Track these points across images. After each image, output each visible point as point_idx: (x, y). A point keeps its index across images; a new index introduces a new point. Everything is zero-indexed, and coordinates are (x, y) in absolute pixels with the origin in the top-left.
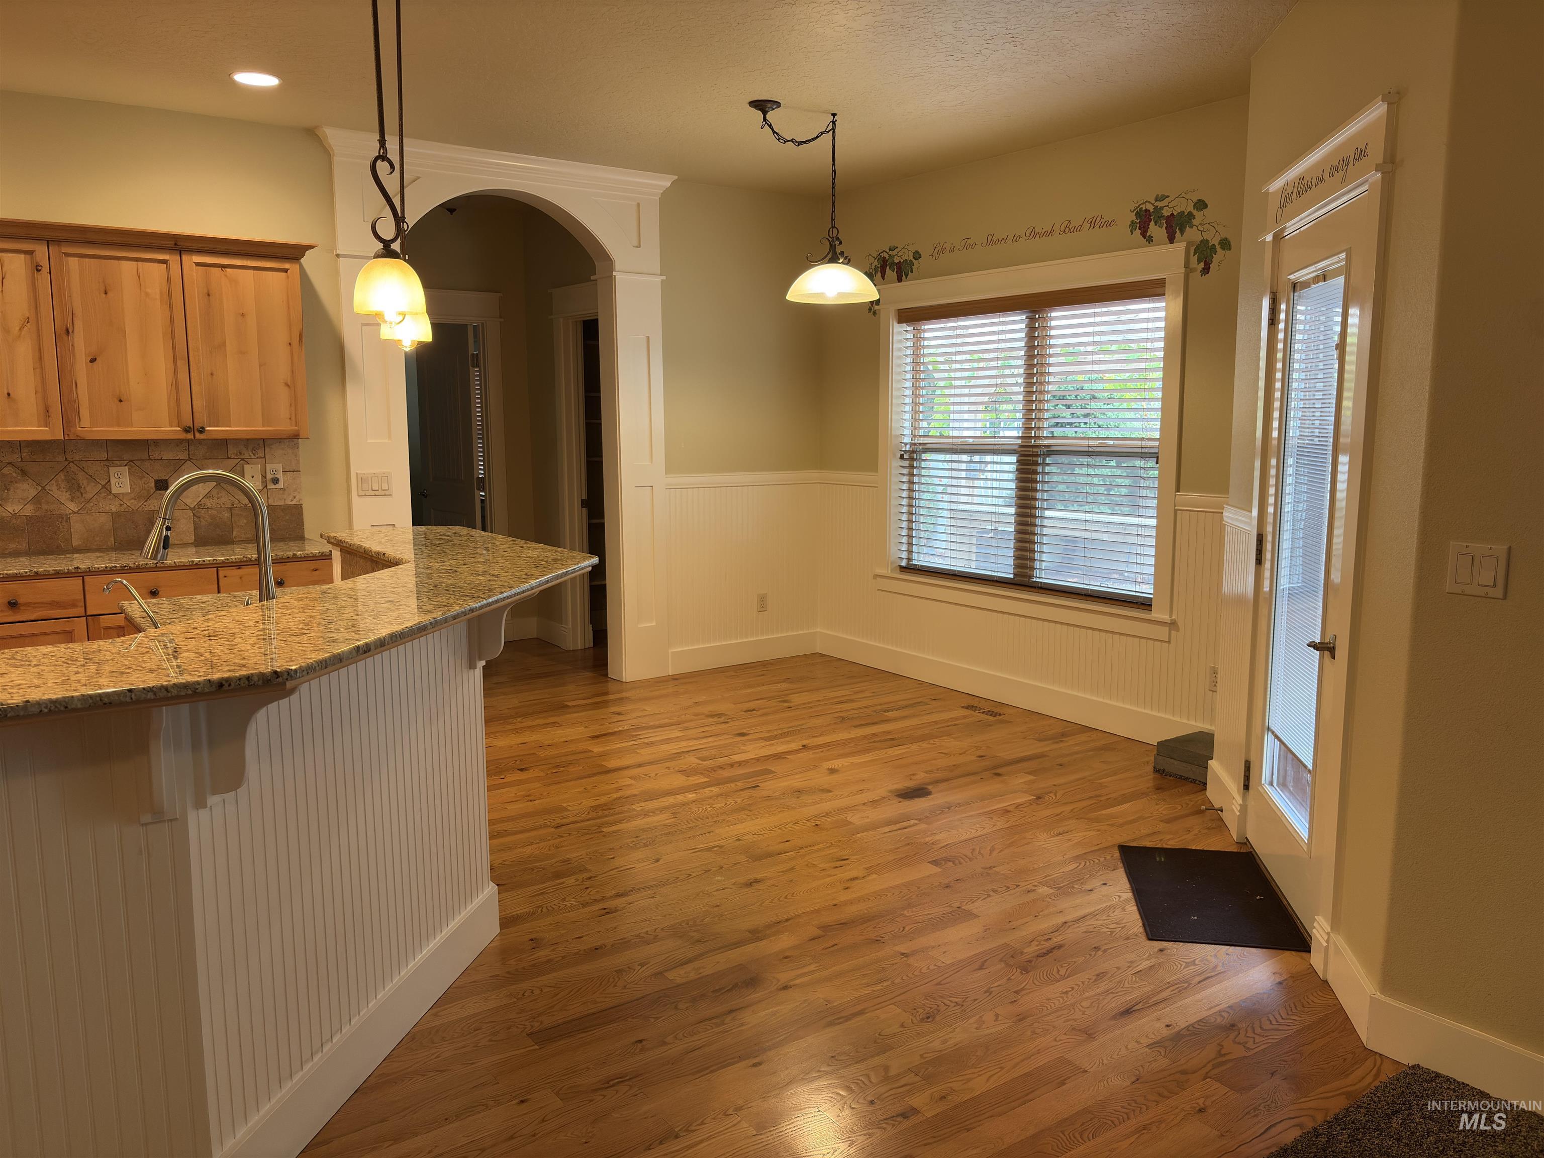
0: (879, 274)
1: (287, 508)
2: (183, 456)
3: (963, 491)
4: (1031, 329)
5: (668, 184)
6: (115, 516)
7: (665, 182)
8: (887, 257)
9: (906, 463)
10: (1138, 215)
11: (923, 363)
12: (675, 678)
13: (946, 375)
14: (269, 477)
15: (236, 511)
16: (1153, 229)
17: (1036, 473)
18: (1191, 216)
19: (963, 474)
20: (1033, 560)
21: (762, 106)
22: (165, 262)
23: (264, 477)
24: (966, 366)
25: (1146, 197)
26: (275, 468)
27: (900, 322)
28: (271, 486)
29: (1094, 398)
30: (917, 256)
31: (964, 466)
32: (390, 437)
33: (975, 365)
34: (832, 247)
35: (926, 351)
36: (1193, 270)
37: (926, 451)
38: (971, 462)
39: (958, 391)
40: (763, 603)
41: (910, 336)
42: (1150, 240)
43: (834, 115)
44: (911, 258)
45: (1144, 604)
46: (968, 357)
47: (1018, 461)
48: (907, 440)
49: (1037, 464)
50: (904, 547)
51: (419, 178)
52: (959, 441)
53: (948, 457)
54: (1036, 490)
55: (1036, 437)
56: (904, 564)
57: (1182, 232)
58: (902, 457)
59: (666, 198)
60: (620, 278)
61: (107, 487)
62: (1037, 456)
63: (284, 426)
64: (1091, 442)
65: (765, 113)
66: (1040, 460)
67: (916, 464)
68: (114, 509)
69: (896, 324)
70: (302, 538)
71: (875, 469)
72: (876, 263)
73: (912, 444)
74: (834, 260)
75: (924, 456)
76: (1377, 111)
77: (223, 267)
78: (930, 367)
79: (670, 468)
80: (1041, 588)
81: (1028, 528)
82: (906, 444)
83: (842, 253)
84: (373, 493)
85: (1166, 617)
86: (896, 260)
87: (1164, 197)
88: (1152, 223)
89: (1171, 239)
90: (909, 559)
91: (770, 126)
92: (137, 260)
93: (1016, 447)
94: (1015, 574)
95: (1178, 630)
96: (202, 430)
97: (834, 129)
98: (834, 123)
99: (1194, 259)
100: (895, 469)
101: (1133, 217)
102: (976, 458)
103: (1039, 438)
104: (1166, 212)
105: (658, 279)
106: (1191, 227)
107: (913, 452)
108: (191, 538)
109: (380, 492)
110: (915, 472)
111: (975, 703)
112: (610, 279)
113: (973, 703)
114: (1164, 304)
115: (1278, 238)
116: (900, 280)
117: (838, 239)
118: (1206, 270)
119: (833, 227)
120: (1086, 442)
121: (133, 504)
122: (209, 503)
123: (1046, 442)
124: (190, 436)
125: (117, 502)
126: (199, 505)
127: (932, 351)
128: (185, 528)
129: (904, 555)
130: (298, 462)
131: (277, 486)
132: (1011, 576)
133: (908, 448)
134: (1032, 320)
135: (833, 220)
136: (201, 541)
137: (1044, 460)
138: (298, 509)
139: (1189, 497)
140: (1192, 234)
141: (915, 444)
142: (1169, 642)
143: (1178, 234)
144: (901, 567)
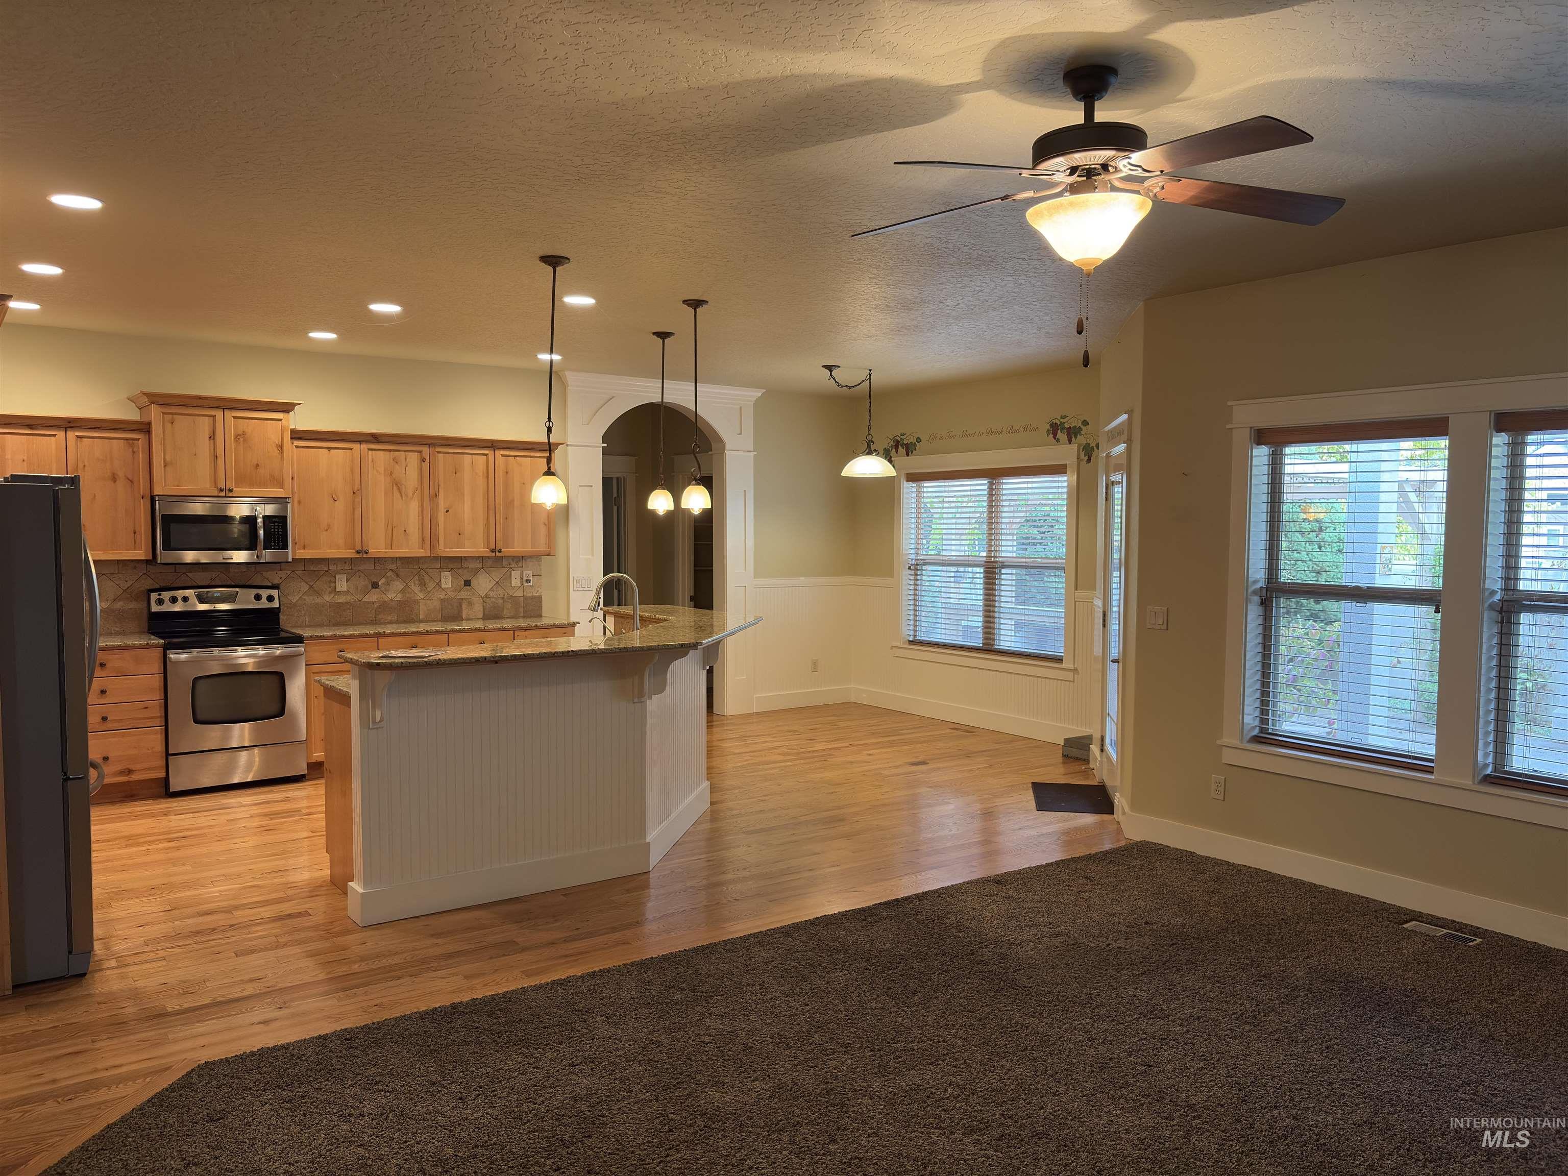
0: (894, 450)
1: (533, 597)
2: (480, 566)
3: (952, 590)
4: (991, 489)
5: (760, 394)
6: (442, 601)
7: (758, 393)
8: (899, 440)
9: (913, 572)
10: (1051, 425)
11: (923, 502)
12: (758, 714)
13: (939, 510)
14: (525, 578)
15: (505, 599)
16: (1059, 434)
17: (995, 579)
18: (1080, 428)
19: (952, 580)
20: (994, 634)
21: (830, 368)
22: (486, 455)
23: (522, 579)
24: (953, 505)
25: (1056, 417)
26: (528, 573)
27: (907, 481)
28: (526, 584)
29: (1058, 521)
30: (919, 440)
31: (952, 574)
32: (593, 555)
33: (959, 505)
34: (869, 446)
35: (925, 495)
36: (1082, 460)
37: (925, 564)
38: (958, 571)
39: (945, 521)
40: (815, 666)
41: (914, 490)
42: (1058, 441)
43: (870, 370)
44: (915, 441)
45: (1059, 660)
46: (955, 499)
47: (984, 571)
48: (912, 557)
49: (995, 573)
50: (912, 628)
51: (613, 397)
52: (947, 558)
53: (940, 568)
54: (995, 590)
55: (995, 557)
56: (911, 639)
57: (1076, 437)
58: (909, 568)
59: (757, 404)
60: (729, 454)
61: (439, 584)
62: (995, 568)
63: (542, 548)
64: (1027, 560)
65: (831, 371)
66: (997, 571)
67: (919, 573)
68: (442, 597)
69: (905, 482)
70: (541, 616)
71: (892, 576)
72: (892, 443)
73: (916, 560)
74: (870, 453)
75: (924, 568)
76: (1124, 417)
77: (515, 456)
78: (928, 505)
79: (757, 575)
80: (999, 652)
81: (991, 614)
82: (912, 560)
83: (875, 450)
84: (582, 589)
85: (1071, 666)
86: (905, 442)
87: (1065, 417)
88: (1059, 431)
89: (1070, 442)
90: (915, 636)
91: (834, 379)
92: (472, 454)
93: (982, 563)
94: (983, 644)
95: (1078, 673)
96: (500, 551)
97: (870, 378)
98: (870, 375)
99: (1082, 454)
100: (905, 576)
101: (1048, 426)
102: (961, 569)
103: (996, 557)
104: (1067, 426)
105: (752, 454)
106: (1081, 435)
107: (917, 565)
108: (481, 616)
109: (587, 589)
110: (918, 577)
111: (957, 726)
112: (722, 454)
113: (956, 727)
114: (1065, 478)
115: (1108, 456)
116: (908, 455)
117: (872, 441)
118: (1089, 460)
119: (869, 434)
120: (1024, 560)
121: (452, 594)
122: (491, 594)
123: (1001, 560)
124: (493, 554)
125: (444, 593)
126: (486, 595)
127: (929, 495)
128: (478, 609)
129: (912, 633)
130: (541, 570)
131: (529, 584)
132: (981, 645)
133: (913, 562)
134: (991, 484)
135: (869, 430)
136: (485, 618)
137: (1000, 571)
138: (540, 598)
139: (1081, 594)
140: (1081, 439)
141: (918, 560)
142: (1074, 681)
143: (1073, 439)
144: (909, 641)
